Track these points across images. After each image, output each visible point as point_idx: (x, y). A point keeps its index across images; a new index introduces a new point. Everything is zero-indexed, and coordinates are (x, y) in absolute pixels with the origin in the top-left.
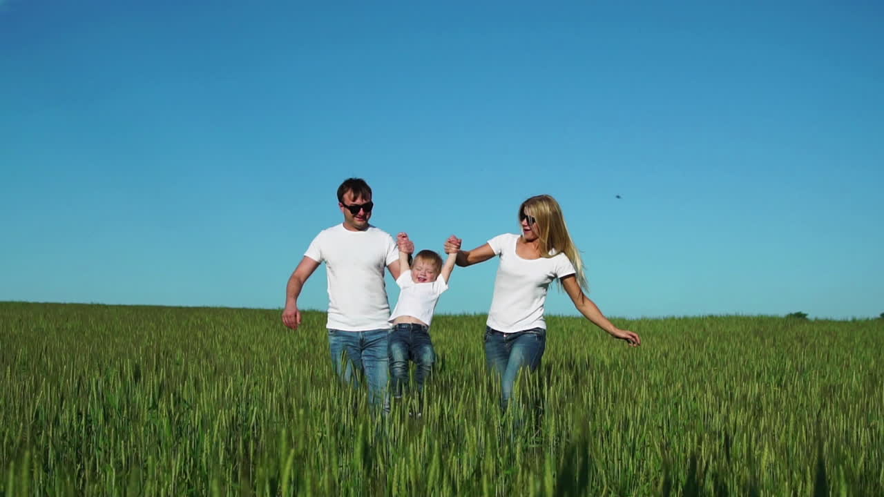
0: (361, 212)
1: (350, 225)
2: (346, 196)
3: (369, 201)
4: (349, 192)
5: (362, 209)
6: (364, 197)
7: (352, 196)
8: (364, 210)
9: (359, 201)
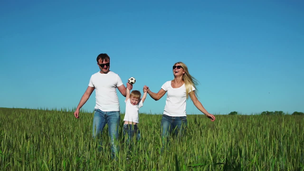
0: (105, 66)
1: (102, 72)
2: (99, 60)
3: (108, 62)
4: (100, 59)
5: (105, 65)
6: (106, 61)
7: (101, 61)
8: (106, 66)
9: (104, 62)
